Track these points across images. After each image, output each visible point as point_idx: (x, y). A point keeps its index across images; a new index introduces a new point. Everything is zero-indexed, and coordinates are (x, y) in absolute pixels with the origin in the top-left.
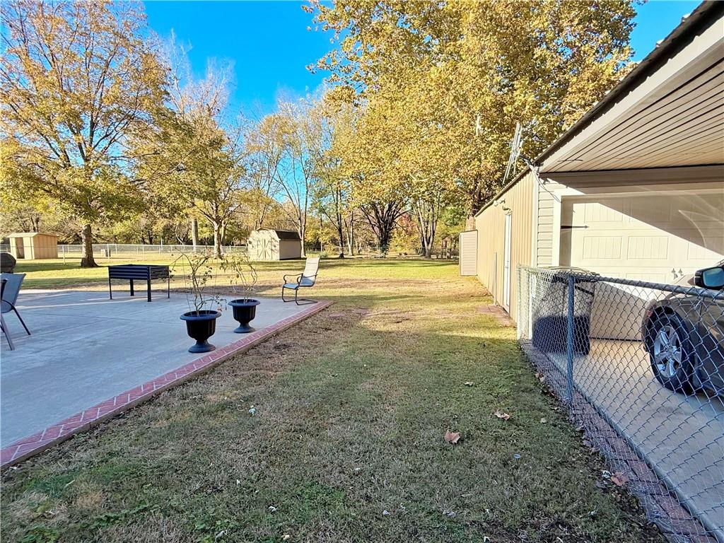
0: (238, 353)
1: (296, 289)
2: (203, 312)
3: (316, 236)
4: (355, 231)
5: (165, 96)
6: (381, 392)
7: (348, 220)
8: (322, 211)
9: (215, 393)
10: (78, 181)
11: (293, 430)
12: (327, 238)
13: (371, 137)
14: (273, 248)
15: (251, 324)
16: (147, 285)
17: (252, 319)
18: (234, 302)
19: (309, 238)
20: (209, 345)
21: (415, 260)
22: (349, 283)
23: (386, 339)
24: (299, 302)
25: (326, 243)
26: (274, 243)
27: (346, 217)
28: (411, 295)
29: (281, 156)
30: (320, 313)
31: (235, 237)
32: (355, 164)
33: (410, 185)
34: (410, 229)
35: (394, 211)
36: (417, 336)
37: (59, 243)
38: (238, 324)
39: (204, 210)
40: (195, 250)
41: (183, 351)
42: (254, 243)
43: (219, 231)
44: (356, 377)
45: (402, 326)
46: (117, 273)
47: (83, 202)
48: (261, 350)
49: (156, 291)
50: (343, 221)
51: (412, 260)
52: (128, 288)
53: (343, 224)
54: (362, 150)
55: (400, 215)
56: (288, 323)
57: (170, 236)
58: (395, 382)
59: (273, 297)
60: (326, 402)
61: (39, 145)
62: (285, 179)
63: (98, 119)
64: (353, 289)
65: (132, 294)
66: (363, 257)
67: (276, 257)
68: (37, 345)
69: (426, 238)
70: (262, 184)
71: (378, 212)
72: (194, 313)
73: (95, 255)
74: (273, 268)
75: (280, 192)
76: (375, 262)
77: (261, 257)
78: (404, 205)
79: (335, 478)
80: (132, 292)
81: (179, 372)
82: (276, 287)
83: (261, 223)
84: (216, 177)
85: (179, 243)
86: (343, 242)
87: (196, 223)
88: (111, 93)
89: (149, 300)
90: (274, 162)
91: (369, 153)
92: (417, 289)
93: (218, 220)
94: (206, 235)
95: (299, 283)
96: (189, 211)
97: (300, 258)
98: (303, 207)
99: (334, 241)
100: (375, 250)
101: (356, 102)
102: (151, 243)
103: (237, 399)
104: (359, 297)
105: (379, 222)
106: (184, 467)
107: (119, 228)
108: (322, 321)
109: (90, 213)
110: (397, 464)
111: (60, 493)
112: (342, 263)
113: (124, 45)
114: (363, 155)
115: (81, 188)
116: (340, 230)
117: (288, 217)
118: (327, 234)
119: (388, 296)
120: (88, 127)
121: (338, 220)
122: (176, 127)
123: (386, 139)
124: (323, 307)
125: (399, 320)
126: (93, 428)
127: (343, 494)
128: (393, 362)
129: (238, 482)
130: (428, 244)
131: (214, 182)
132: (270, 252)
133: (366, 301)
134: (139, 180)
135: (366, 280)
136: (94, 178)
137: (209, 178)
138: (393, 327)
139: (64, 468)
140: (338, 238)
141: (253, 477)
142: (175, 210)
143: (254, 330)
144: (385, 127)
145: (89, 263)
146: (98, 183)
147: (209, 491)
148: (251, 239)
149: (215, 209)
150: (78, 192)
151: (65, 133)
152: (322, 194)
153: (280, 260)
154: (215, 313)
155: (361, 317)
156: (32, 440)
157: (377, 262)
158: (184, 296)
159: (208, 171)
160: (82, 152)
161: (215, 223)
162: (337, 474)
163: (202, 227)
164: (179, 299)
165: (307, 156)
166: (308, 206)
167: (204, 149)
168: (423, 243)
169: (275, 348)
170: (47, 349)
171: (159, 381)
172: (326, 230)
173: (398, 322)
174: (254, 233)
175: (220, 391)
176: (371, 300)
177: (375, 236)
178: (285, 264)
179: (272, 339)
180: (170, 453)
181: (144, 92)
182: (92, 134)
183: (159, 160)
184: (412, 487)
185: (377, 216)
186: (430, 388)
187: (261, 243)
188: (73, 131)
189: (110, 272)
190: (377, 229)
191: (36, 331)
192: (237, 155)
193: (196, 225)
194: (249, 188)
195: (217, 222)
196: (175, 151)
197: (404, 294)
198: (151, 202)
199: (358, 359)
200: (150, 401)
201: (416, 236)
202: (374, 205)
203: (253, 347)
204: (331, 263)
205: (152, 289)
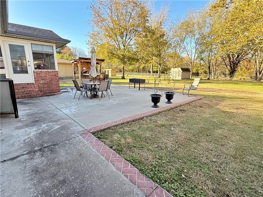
0: (167, 110)
1: (189, 90)
2: (156, 95)
3: (197, 70)
4: (217, 68)
5: (147, 21)
6: (227, 135)
7: (214, 63)
8: (202, 59)
9: (160, 121)
10: (122, 53)
11: (187, 139)
12: (202, 71)
13: (233, 22)
14: (179, 75)
15: (171, 101)
16: (139, 85)
17: (172, 99)
18: (166, 92)
19: (194, 71)
20: (157, 106)
21: (250, 82)
22: (212, 90)
23: (230, 115)
24: (189, 95)
25: (201, 73)
26: (180, 73)
27: (213, 62)
28: (246, 98)
29: (186, 38)
30: (198, 101)
31: (165, 71)
32: (222, 37)
33: (253, 44)
34: (248, 66)
35: (240, 58)
36: (249, 117)
37: (116, 72)
38: (167, 100)
39: (156, 61)
40: (152, 75)
41: (150, 106)
42: (172, 73)
43: (160, 68)
44: (214, 127)
45: (239, 111)
46: (132, 81)
47: (123, 59)
48: (175, 110)
49: (141, 87)
50: (211, 63)
51: (248, 82)
52: (134, 86)
53: (211, 65)
54: (227, 29)
55: (244, 60)
56: (185, 103)
57: (144, 70)
58: (235, 133)
59: (179, 93)
60: (201, 133)
61: (114, 43)
62: (187, 47)
63: (128, 33)
64: (214, 93)
65: (135, 88)
66: (220, 79)
67: (180, 78)
68: (114, 99)
69: (259, 71)
70: (177, 50)
71: (231, 59)
72: (154, 95)
73: (125, 76)
74: (179, 82)
75: (184, 52)
76: (225, 82)
77: (174, 78)
78: (247, 54)
79: (204, 160)
80: (135, 87)
81: (149, 112)
82: (180, 89)
83: (175, 65)
84: (161, 48)
85: (147, 72)
86: (210, 73)
87: (153, 65)
88: (132, 24)
89: (139, 90)
90: (183, 41)
91: (230, 30)
92: (250, 95)
93: (160, 64)
94: (155, 70)
95: (190, 88)
96: (151, 61)
97: (190, 79)
98: (193, 58)
99: (205, 72)
100: (226, 76)
101: (227, 6)
102: (139, 72)
103: (167, 124)
104: (217, 96)
105: (230, 63)
106: (152, 140)
107: (131, 68)
108: (199, 103)
109: (125, 63)
110: (233, 165)
111: (123, 136)
112: (209, 81)
113: (136, 6)
114: (227, 32)
115: (123, 55)
116: (209, 67)
117: (186, 62)
118: (203, 69)
119: (232, 97)
120: (125, 36)
121: (209, 63)
122: (150, 32)
123: (242, 22)
124: (199, 98)
125: (238, 108)
126: (128, 122)
127: (208, 166)
128: (234, 125)
129: (169, 149)
130: (260, 74)
131: (160, 50)
132: (178, 76)
133: (221, 98)
134: (137, 52)
135: (221, 89)
136: (126, 52)
137: (158, 49)
138: (235, 111)
139: (123, 130)
140: (208, 71)
141: (173, 149)
142: (147, 61)
143: (172, 103)
144: (242, 16)
145: (123, 78)
146: (127, 53)
147: (160, 149)
148: (171, 71)
149: (159, 60)
150: (122, 57)
151: (120, 39)
152: (202, 52)
153: (181, 79)
154: (160, 95)
155: (217, 104)
156: (116, 122)
157: (227, 82)
158: (149, 89)
159: (158, 46)
160: (123, 44)
161: (159, 65)
162: (205, 159)
163: (154, 67)
164: (147, 90)
165: (197, 36)
166: (196, 57)
167: (158, 38)
168: (256, 74)
169: (180, 110)
170: (116, 100)
171: (143, 114)
172: (202, 67)
173: (238, 109)
174: (172, 69)
175: (161, 120)
176: (223, 98)
177: (227, 70)
178: (183, 81)
179: (179, 107)
180: (148, 134)
181: (141, 21)
182: (126, 38)
183: (143, 44)
184: (242, 176)
185: (229, 61)
186: (254, 140)
187: (175, 72)
188: (121, 38)
189: (130, 80)
190: (229, 67)
191: (114, 95)
192: (169, 39)
193: (153, 66)
194: (172, 51)
195: (160, 65)
196: (148, 40)
197: (242, 97)
198: (140, 58)
199: (215, 120)
200: (142, 119)
201: (252, 70)
202: (229, 56)
203: (172, 109)
204: (203, 82)
205: (140, 86)
